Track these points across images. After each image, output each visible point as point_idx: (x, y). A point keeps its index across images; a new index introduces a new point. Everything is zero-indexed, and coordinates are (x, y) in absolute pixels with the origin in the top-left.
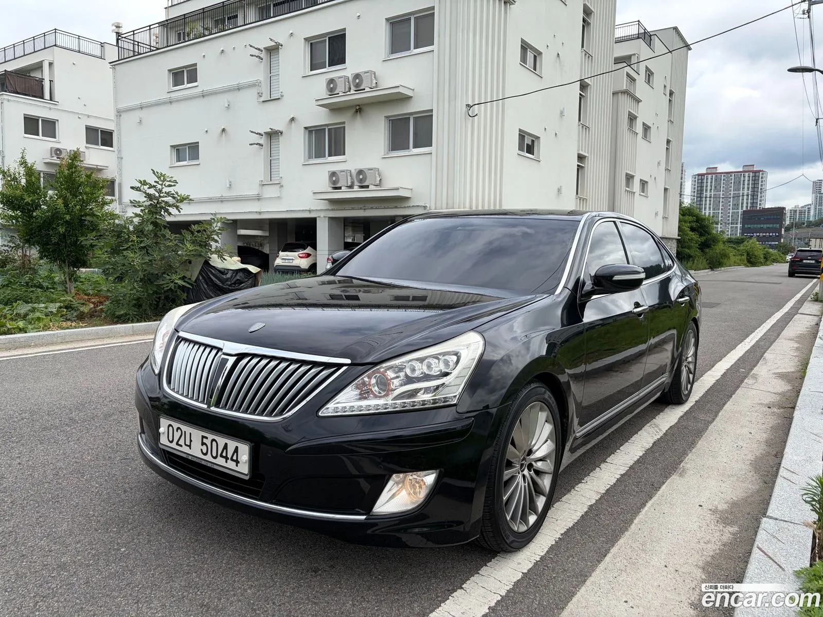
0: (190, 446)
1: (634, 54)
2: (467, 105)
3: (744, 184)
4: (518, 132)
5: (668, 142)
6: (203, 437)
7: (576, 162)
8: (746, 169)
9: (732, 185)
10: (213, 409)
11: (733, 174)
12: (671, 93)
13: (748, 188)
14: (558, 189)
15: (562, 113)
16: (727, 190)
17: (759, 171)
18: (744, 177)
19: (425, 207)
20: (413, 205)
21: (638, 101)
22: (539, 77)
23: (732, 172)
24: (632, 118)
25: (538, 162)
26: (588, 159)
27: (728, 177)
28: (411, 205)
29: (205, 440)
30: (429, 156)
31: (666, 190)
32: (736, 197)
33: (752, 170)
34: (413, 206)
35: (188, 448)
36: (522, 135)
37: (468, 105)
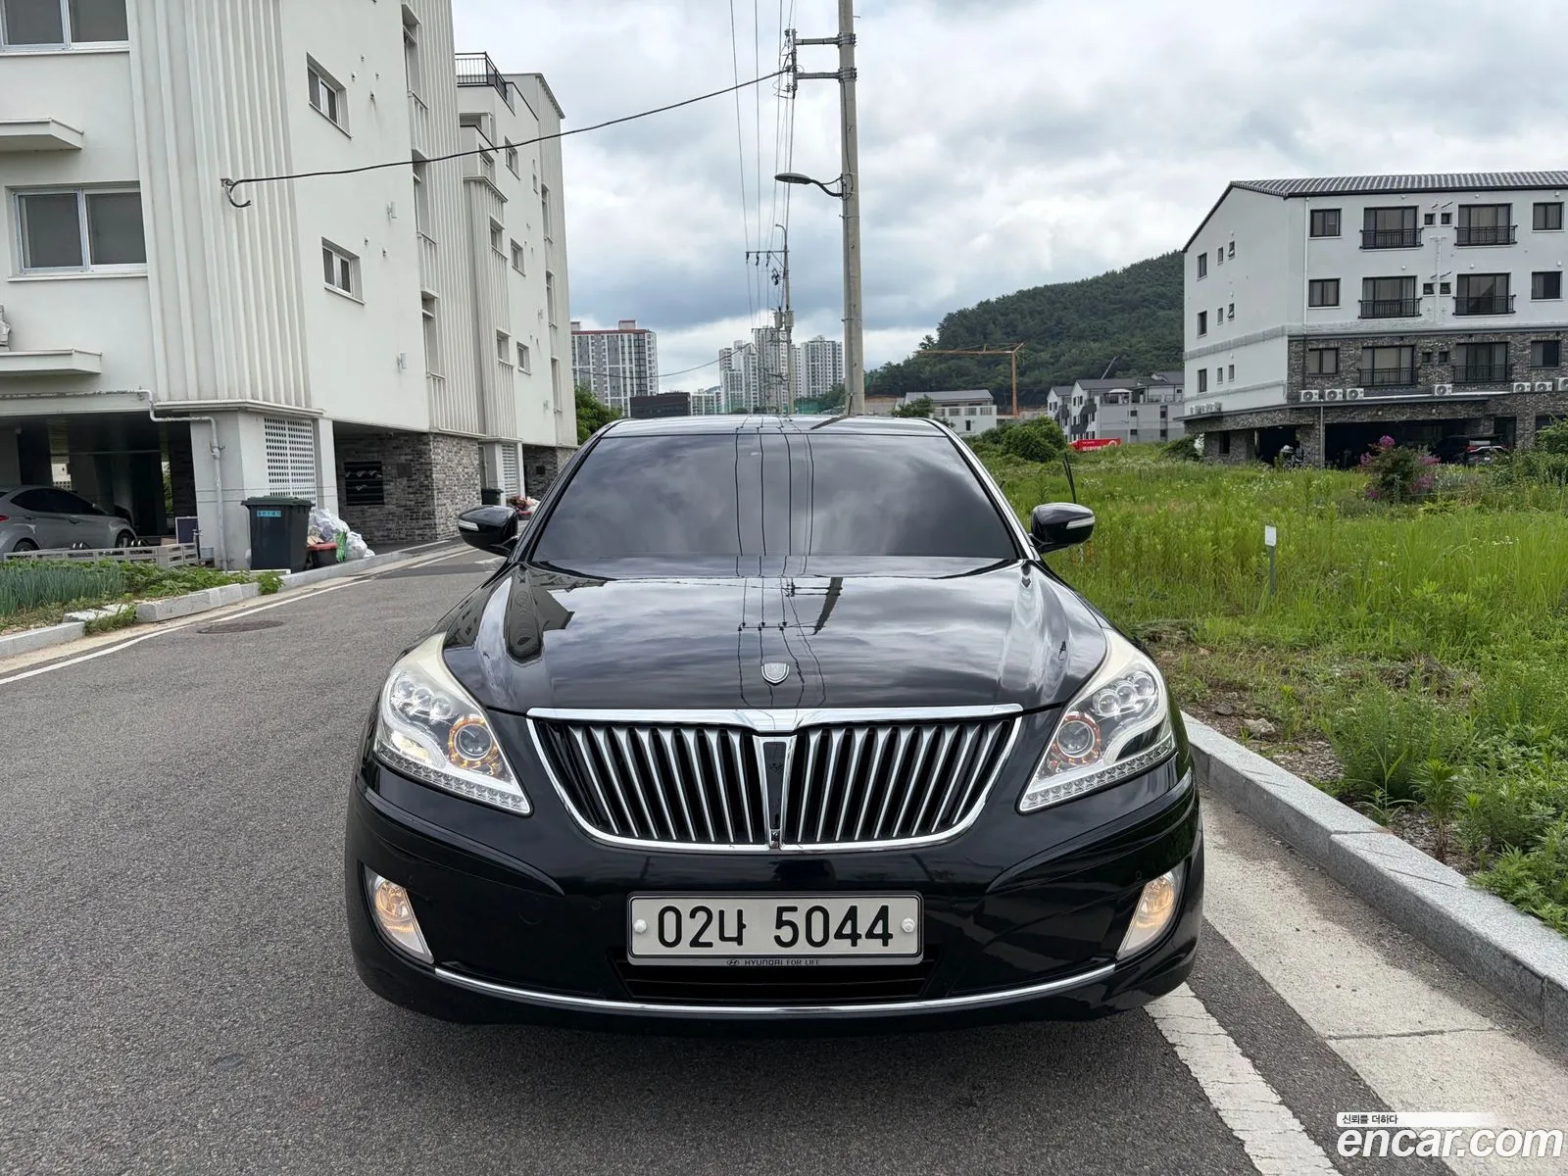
0: (739, 940)
1: (486, 114)
2: (222, 180)
3: (623, 353)
4: (321, 246)
5: (549, 276)
6: (781, 910)
7: (421, 310)
8: (624, 327)
9: (607, 354)
10: (786, 847)
11: (605, 335)
12: (544, 191)
13: (631, 360)
14: (398, 359)
15: (390, 211)
16: (600, 362)
17: (643, 332)
18: (622, 340)
19: (141, 396)
20: (109, 390)
21: (502, 199)
22: (343, 136)
23: (603, 332)
24: (496, 230)
25: (360, 306)
26: (438, 303)
27: (598, 341)
28: (104, 391)
29: (786, 916)
30: (140, 284)
31: (554, 361)
32: (614, 375)
33: (632, 328)
34: (107, 393)
35: (735, 943)
36: (329, 250)
37: (225, 181)
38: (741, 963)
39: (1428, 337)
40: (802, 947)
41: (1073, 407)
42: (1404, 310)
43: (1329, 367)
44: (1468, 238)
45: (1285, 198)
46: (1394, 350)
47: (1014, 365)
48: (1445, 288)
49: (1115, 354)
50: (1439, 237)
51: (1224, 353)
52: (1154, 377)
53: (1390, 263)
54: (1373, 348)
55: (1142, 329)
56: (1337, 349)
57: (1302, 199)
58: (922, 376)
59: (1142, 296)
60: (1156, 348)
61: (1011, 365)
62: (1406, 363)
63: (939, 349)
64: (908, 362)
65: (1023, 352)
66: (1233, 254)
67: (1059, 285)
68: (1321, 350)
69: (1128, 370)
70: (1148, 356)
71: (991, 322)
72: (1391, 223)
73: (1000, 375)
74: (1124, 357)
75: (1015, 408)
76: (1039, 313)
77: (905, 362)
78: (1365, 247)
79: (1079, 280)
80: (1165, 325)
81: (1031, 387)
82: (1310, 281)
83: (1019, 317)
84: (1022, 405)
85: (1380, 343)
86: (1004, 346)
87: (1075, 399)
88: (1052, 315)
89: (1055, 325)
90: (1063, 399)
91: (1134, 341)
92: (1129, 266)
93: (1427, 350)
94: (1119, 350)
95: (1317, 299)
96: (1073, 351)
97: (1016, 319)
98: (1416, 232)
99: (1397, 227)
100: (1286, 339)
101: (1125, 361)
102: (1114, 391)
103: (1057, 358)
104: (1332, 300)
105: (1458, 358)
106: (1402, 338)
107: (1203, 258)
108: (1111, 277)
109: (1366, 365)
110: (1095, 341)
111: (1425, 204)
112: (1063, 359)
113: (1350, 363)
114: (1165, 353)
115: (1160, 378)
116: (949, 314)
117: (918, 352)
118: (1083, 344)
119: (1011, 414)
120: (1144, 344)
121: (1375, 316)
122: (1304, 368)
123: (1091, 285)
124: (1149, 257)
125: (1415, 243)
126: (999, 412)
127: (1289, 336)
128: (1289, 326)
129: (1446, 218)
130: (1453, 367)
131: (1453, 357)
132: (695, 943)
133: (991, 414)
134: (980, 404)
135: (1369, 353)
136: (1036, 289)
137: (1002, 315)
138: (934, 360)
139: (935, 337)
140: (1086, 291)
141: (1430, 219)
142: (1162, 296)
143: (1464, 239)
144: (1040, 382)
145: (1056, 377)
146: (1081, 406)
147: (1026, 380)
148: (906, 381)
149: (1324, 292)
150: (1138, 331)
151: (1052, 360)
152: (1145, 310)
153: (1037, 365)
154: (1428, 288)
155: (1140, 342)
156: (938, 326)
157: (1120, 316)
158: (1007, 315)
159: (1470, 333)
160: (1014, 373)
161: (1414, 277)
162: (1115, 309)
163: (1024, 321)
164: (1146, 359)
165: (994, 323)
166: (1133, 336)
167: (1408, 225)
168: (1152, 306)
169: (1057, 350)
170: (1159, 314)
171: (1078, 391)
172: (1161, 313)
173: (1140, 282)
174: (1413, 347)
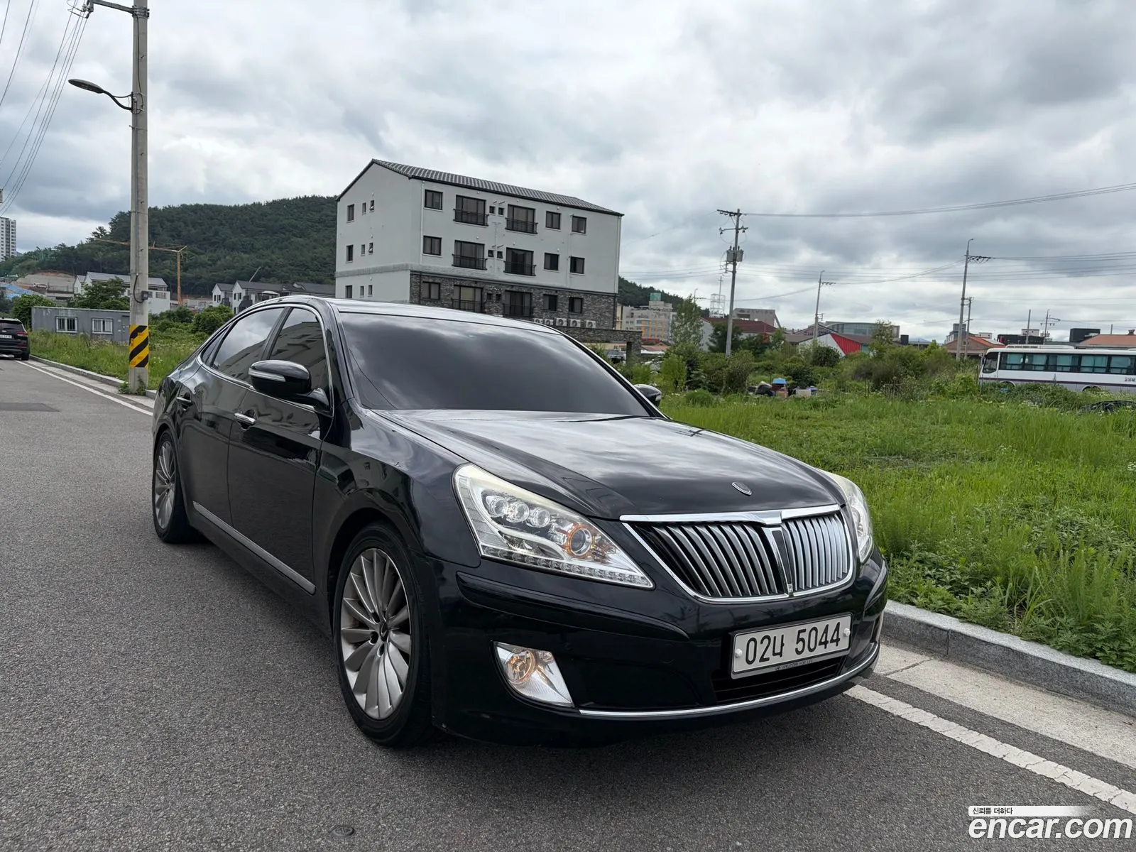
0: (780, 654)
38: (782, 668)
39: (490, 284)
40: (806, 654)
41: (234, 301)
42: (477, 265)
43: (434, 295)
44: (513, 225)
45: (410, 178)
46: (471, 290)
47: (179, 263)
48: (500, 254)
49: (260, 265)
50: (497, 222)
51: (365, 276)
52: (295, 285)
53: (470, 233)
54: (460, 286)
55: (281, 249)
56: (439, 284)
57: (419, 181)
58: (95, 259)
59: (280, 225)
60: (290, 264)
61: (176, 262)
62: (478, 299)
63: (111, 239)
64: (81, 246)
65: (186, 252)
66: (373, 209)
67: (216, 206)
68: (430, 283)
69: (270, 277)
70: (284, 269)
71: (159, 224)
72: (471, 207)
73: (166, 268)
74: (267, 268)
75: (179, 296)
76: (201, 225)
77: (78, 246)
78: (456, 220)
79: (233, 205)
80: (297, 249)
81: (193, 281)
82: (425, 237)
83: (183, 225)
84: (185, 294)
85: (464, 284)
86: (169, 246)
87: (235, 295)
88: (210, 228)
89: (213, 236)
90: (226, 293)
91: (274, 257)
92: (271, 201)
93: (490, 292)
94: (263, 261)
95: (428, 250)
96: (227, 257)
97: (180, 227)
98: (484, 217)
99: (475, 211)
100: (409, 273)
101: (267, 270)
102: (265, 292)
103: (214, 262)
104: (437, 252)
105: (505, 299)
106: (476, 282)
107: (351, 207)
108: (257, 206)
109: (456, 296)
110: (245, 252)
111: (491, 200)
112: (219, 262)
113: (447, 294)
114: (298, 268)
115: (300, 287)
116: (121, 212)
117: (92, 239)
118: (235, 253)
119: (177, 300)
120: (281, 260)
121: (461, 266)
122: (420, 294)
123: (242, 211)
124: (286, 197)
125: (484, 224)
126: (171, 299)
127: (411, 271)
128: (411, 265)
129: (501, 211)
130: (504, 304)
131: (503, 298)
132: (762, 660)
133: (165, 298)
134: (157, 290)
135: (457, 288)
136: (197, 206)
137: (168, 221)
138: (107, 248)
139: (108, 229)
140: (238, 214)
141: (492, 209)
142: (295, 227)
143: (510, 227)
144: (200, 278)
145: (213, 275)
146: (241, 300)
147: (188, 275)
148: (79, 262)
149: (432, 245)
150: (277, 249)
151: (210, 262)
152: (283, 236)
153: (196, 265)
154: (491, 253)
155: (279, 258)
156: (110, 221)
157: (264, 237)
158: (172, 221)
159: (512, 284)
160: (179, 268)
161: (483, 245)
162: (261, 231)
163: (188, 228)
164: (282, 271)
165: (162, 227)
166: (273, 252)
167: (481, 211)
168: (287, 233)
169: (215, 255)
170: (292, 240)
171: (238, 289)
172: (294, 239)
173: (280, 215)
174: (482, 289)
